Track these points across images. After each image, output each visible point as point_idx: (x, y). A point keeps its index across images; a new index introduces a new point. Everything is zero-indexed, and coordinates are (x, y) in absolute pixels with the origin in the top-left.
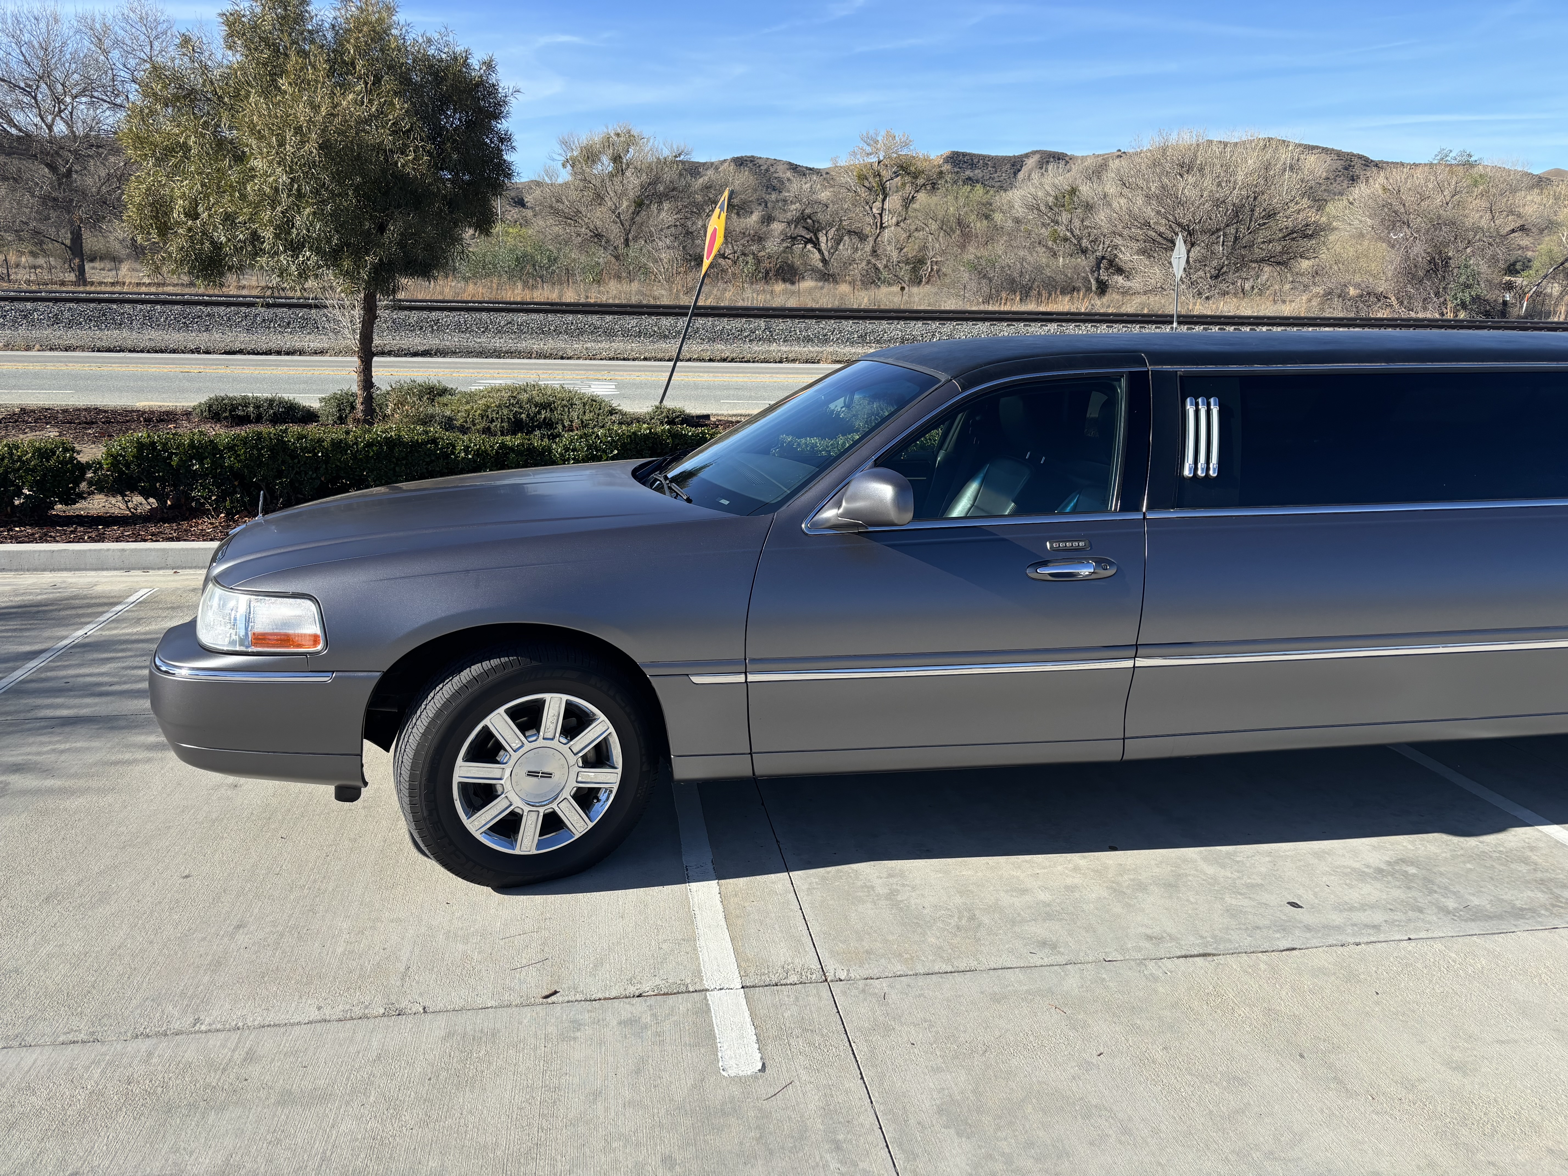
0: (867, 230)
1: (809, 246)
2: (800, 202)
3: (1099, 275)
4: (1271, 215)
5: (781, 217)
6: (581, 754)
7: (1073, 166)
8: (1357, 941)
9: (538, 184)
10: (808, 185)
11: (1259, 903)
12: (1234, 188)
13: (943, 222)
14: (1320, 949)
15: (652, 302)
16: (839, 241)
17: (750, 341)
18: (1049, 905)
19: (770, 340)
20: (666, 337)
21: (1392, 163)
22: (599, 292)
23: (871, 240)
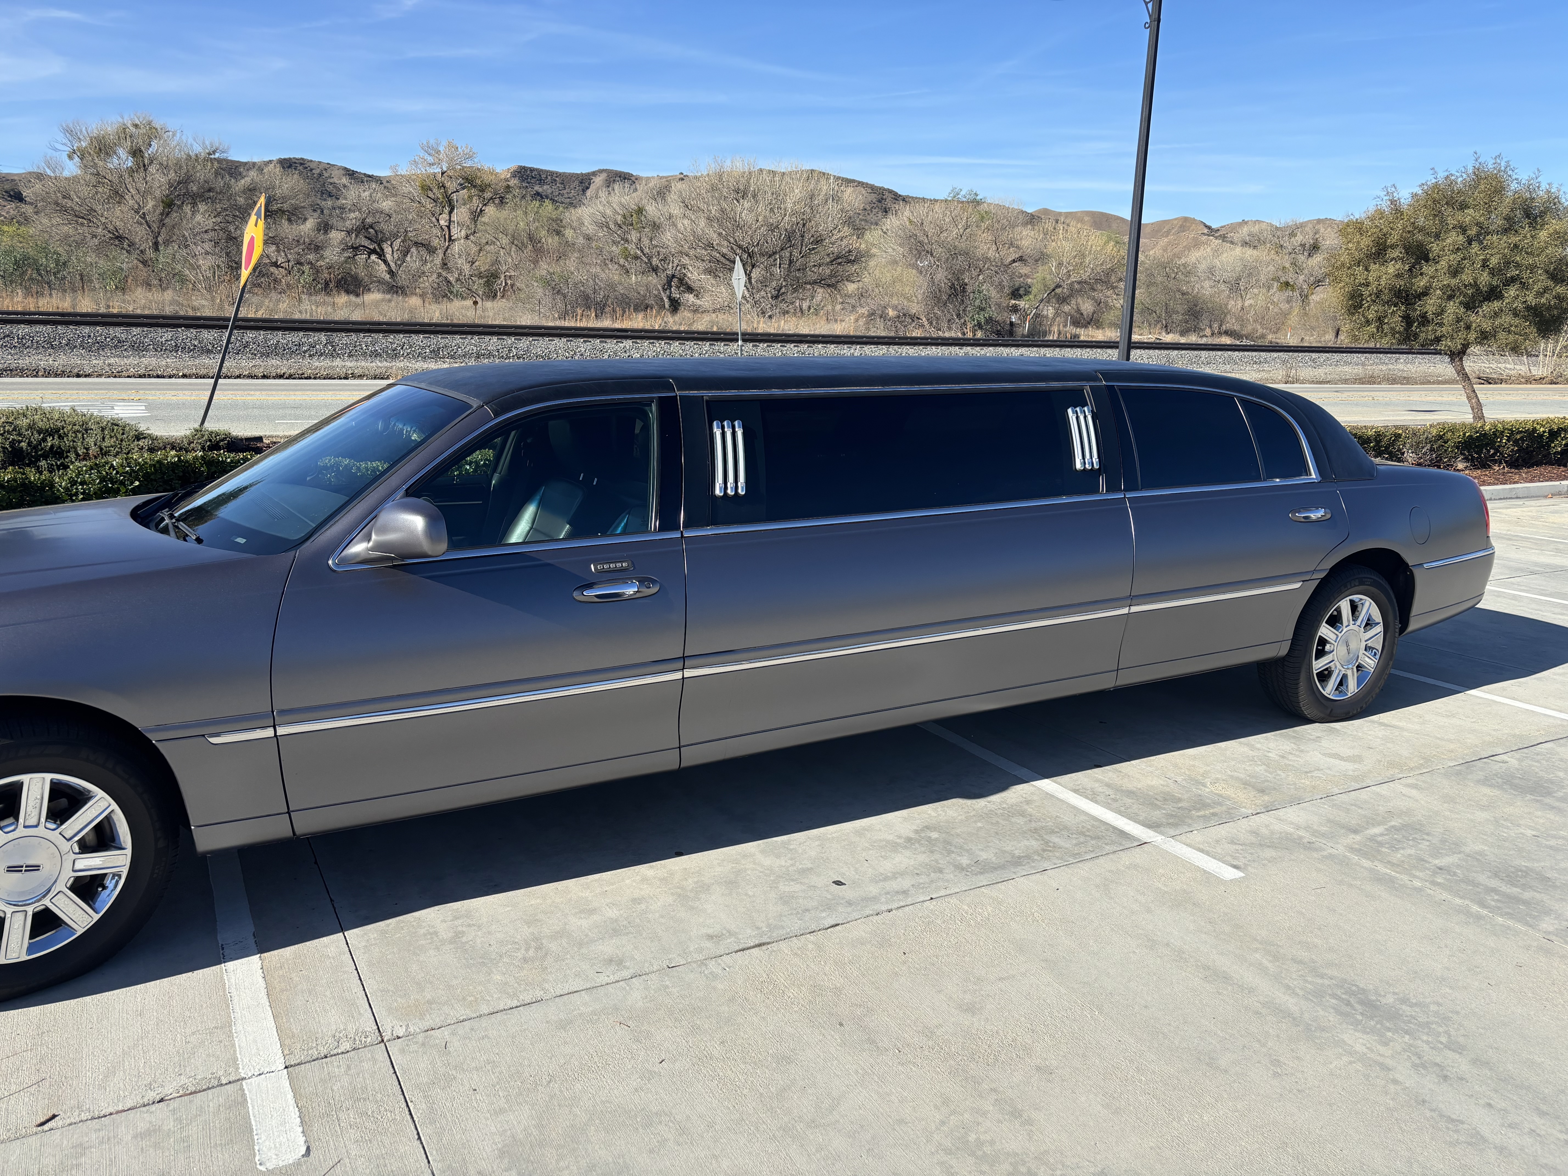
0: (435, 242)
1: (373, 257)
2: (360, 210)
3: (671, 293)
4: (818, 241)
5: (340, 224)
6: (76, 839)
7: (638, 186)
8: (890, 908)
9: (40, 176)
10: (367, 193)
11: (810, 887)
12: (785, 215)
13: (513, 236)
14: (859, 921)
15: (191, 313)
16: (406, 253)
17: (310, 356)
18: (616, 920)
19: (333, 355)
20: (209, 352)
21: (916, 198)
22: (124, 301)
23: (440, 252)
